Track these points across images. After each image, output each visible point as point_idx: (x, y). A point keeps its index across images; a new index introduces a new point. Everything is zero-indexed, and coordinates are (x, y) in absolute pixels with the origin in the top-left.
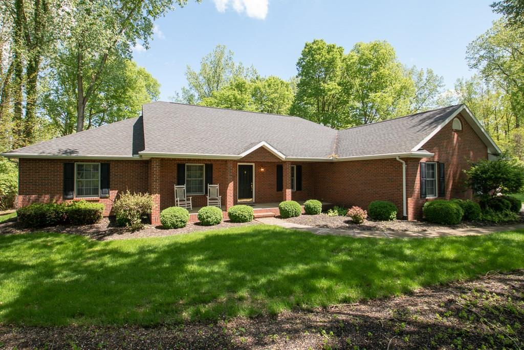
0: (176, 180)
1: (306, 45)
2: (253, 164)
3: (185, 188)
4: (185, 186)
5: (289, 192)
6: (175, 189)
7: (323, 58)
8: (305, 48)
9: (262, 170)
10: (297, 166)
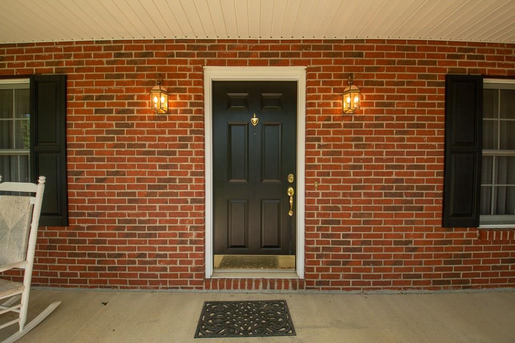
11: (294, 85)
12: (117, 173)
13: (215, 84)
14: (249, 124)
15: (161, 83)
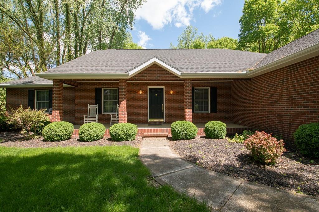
0: (94, 101)
1: (246, 2)
2: (163, 87)
3: (98, 108)
4: (98, 106)
5: (189, 112)
6: (89, 108)
7: (261, 7)
8: (245, 5)
9: (172, 92)
10: (211, 88)
11: (163, 88)
12: (133, 104)
13: (149, 89)
14: (155, 95)
15: (141, 89)
